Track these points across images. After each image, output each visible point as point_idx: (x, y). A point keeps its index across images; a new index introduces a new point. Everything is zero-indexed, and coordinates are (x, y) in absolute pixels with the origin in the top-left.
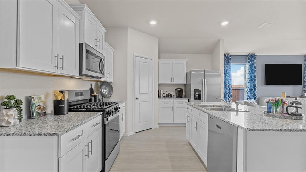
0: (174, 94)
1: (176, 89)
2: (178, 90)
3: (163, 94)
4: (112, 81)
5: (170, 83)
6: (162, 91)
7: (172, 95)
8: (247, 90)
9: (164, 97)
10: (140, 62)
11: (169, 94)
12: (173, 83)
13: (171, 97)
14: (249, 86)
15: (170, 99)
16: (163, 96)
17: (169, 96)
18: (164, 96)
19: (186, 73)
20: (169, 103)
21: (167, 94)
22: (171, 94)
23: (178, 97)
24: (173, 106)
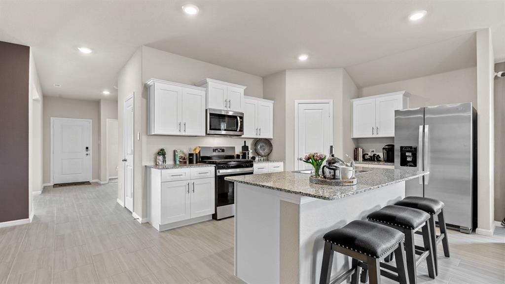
1: (383, 148)
2: (386, 149)
3: (363, 155)
4: (272, 138)
5: (371, 136)
6: (360, 150)
7: (380, 158)
10: (306, 111)
11: (375, 155)
13: (378, 160)
15: (376, 163)
16: (363, 158)
17: (375, 159)
18: (366, 158)
21: (371, 156)
22: (378, 156)
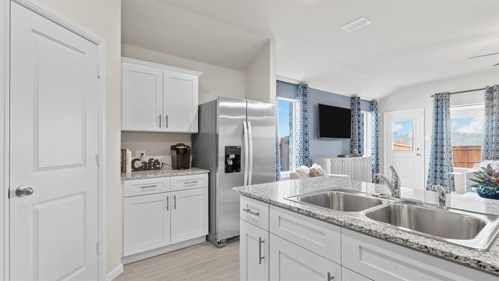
0: (166, 159)
1: (173, 148)
2: (178, 150)
3: (133, 162)
5: (155, 129)
6: (129, 153)
7: (159, 164)
8: (298, 147)
9: (134, 169)
11: (150, 160)
12: (166, 130)
13: (159, 168)
14: (301, 139)
16: (133, 166)
17: (152, 166)
18: (136, 166)
19: (199, 107)
20: (159, 188)
21: (145, 163)
22: (156, 161)
23: (178, 169)
24: (168, 194)
